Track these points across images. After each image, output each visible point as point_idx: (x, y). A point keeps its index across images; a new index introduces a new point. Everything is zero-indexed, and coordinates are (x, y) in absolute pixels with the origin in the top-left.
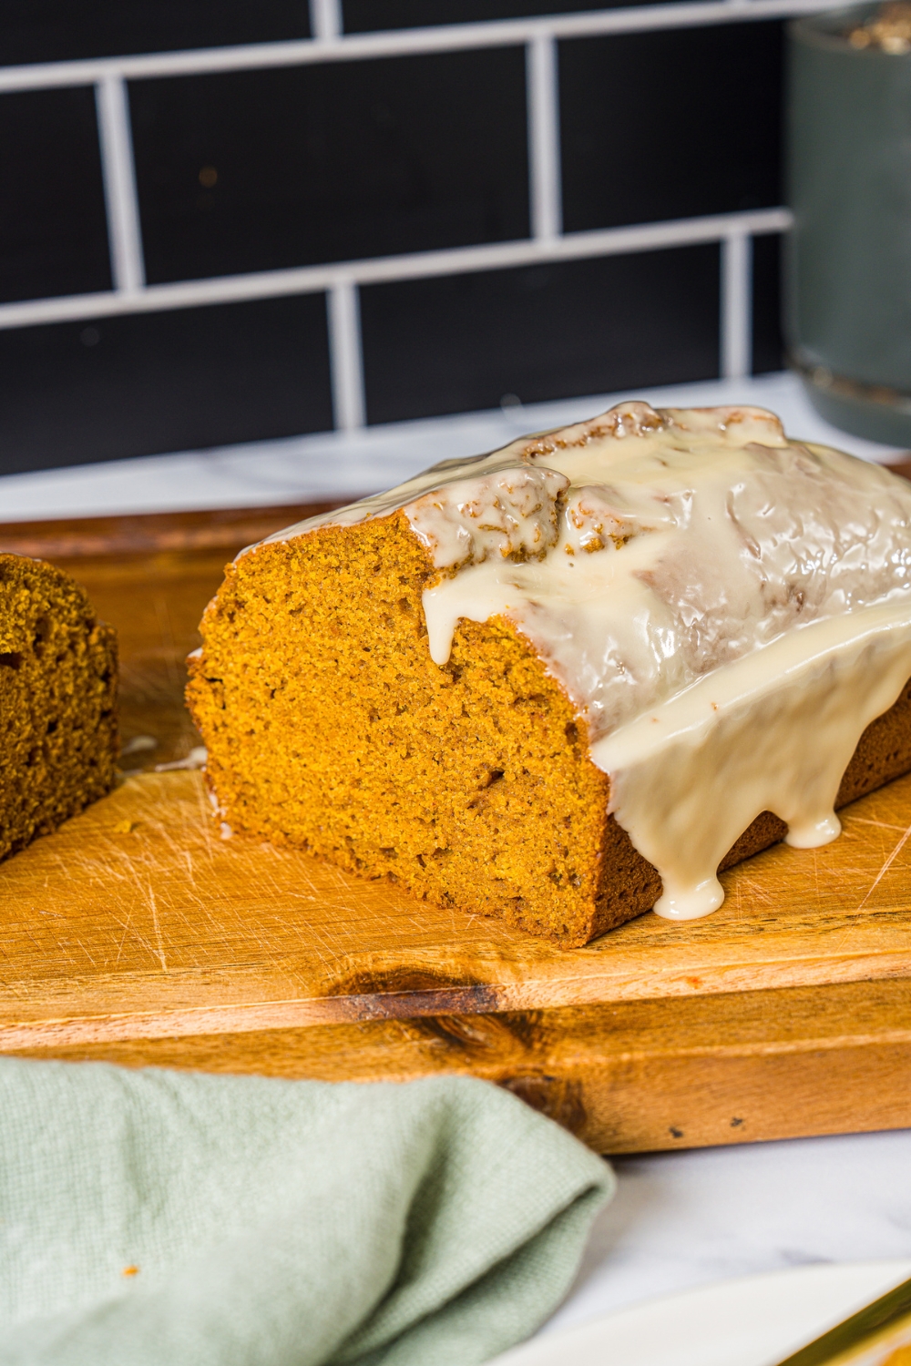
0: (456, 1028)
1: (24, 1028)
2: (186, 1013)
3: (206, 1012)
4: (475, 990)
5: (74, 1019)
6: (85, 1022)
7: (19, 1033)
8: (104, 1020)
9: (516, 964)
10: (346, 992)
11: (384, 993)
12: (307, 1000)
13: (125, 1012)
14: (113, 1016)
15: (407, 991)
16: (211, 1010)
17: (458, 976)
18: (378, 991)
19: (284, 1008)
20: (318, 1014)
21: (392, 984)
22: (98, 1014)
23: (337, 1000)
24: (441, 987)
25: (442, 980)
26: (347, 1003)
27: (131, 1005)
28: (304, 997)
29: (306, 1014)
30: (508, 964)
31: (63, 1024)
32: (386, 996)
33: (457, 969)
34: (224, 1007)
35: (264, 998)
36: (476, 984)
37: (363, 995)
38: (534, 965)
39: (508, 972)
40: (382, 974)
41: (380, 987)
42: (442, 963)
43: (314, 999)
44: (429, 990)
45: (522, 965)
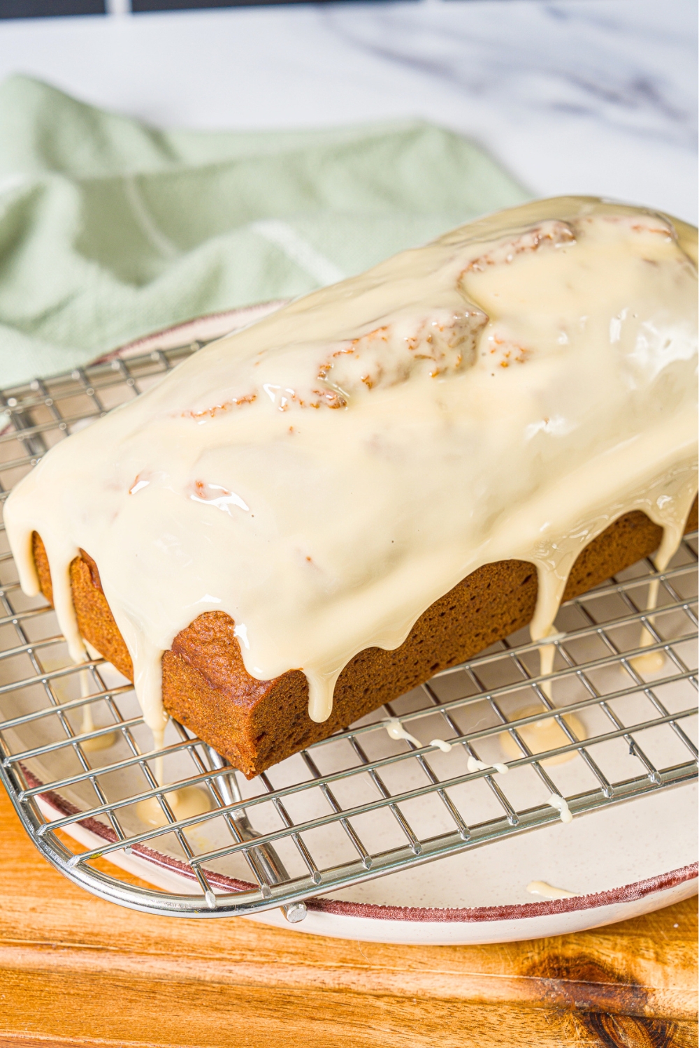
0: (613, 1030)
1: (309, 965)
2: (423, 973)
3: (438, 974)
4: (633, 988)
5: (345, 965)
6: (352, 968)
7: (306, 968)
8: (366, 969)
9: (666, 967)
10: (539, 974)
11: (566, 980)
12: (511, 976)
13: (381, 965)
14: (373, 967)
15: (584, 981)
16: (442, 973)
17: (622, 972)
18: (563, 977)
19: (493, 980)
20: (517, 986)
21: (574, 972)
22: (362, 964)
23: (532, 980)
24: (607, 981)
25: (609, 973)
26: (539, 983)
27: (386, 959)
28: (509, 974)
29: (508, 986)
30: (660, 966)
31: (336, 967)
32: (568, 983)
33: (622, 964)
34: (451, 972)
35: (480, 970)
36: (634, 983)
37: (551, 979)
38: (679, 971)
39: (659, 974)
40: (567, 960)
41: (565, 973)
42: (612, 956)
43: (516, 977)
44: (599, 983)
45: (669, 970)
